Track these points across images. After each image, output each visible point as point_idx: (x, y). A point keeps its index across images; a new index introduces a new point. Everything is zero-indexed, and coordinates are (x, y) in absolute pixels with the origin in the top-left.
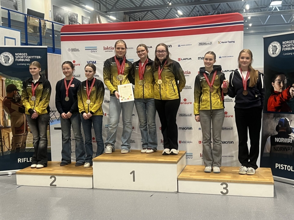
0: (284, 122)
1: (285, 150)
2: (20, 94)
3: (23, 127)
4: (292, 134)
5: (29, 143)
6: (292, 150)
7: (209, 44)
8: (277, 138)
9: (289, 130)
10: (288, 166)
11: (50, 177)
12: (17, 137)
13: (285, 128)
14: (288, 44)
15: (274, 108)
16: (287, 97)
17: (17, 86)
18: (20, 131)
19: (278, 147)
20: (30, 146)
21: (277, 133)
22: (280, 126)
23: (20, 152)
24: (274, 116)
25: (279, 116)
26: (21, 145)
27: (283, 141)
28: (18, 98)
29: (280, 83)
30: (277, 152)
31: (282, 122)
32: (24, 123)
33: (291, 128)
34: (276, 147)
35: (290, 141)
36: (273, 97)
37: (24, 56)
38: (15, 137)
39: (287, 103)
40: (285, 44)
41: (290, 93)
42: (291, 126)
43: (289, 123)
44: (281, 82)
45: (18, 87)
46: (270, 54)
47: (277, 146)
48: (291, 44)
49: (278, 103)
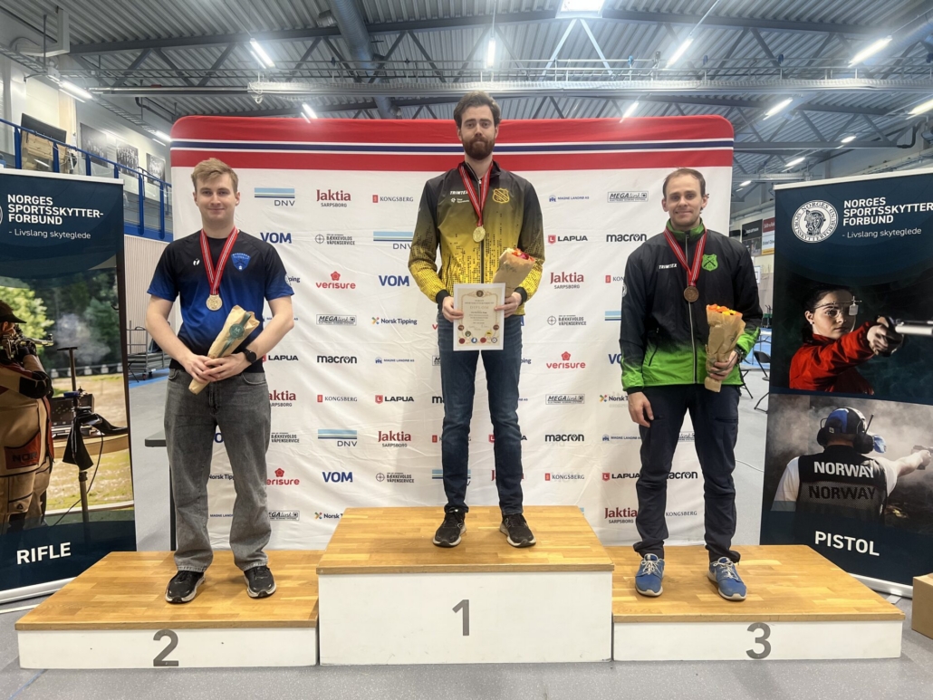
0: (845, 419)
1: (849, 495)
2: (23, 335)
3: (34, 444)
4: (872, 454)
5: (56, 496)
6: (872, 498)
7: (637, 197)
8: (823, 463)
9: (864, 441)
10: (857, 540)
11: (153, 633)
12: (13, 481)
13: (850, 436)
14: (862, 207)
15: (812, 381)
16: (857, 352)
17: (12, 306)
18: (26, 457)
19: (823, 488)
20: (62, 505)
21: (821, 449)
22: (832, 430)
23: (24, 527)
24: (812, 404)
25: (829, 404)
26: (28, 506)
27: (840, 472)
28: (19, 346)
29: (833, 313)
30: (821, 500)
31: (839, 420)
32: (39, 431)
33: (870, 437)
34: (818, 488)
35: (866, 473)
36: (811, 352)
37: (42, 208)
38: (7, 479)
39: (858, 370)
40: (852, 207)
41: (868, 342)
42: (872, 431)
43: (865, 424)
44: (838, 311)
45: (17, 310)
46: (799, 235)
47: (822, 484)
48: (874, 209)
49: (826, 367)
